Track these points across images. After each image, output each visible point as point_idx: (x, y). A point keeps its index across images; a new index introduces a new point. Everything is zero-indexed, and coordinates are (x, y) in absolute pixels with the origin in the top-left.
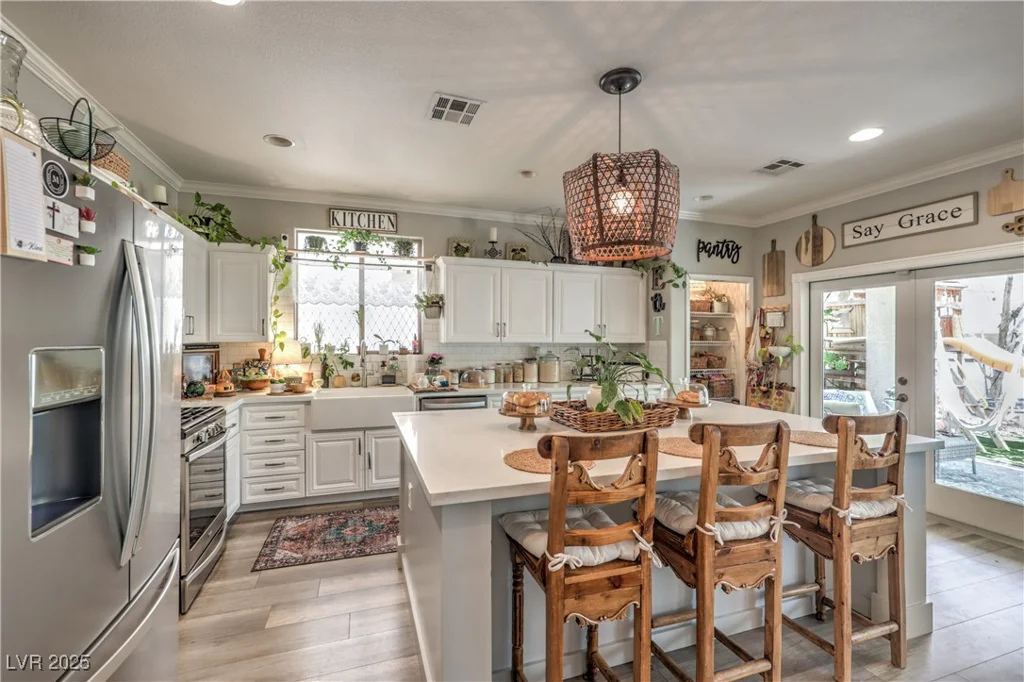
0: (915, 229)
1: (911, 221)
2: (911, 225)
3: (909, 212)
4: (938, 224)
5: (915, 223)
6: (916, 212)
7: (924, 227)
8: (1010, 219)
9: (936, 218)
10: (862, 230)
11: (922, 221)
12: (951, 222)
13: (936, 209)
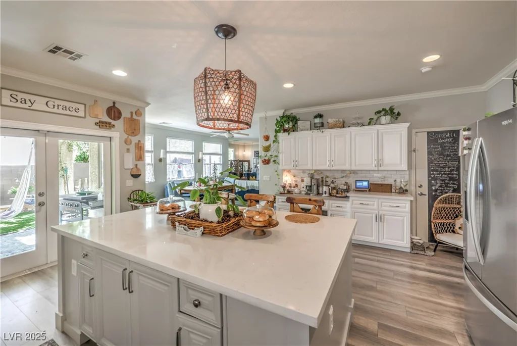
0: (55, 110)
1: (54, 106)
2: (54, 108)
3: (53, 100)
4: (68, 112)
5: (56, 107)
6: (57, 102)
7: (60, 111)
8: (97, 120)
9: (67, 109)
10: (19, 98)
11: (60, 108)
12: (74, 113)
13: (68, 104)
